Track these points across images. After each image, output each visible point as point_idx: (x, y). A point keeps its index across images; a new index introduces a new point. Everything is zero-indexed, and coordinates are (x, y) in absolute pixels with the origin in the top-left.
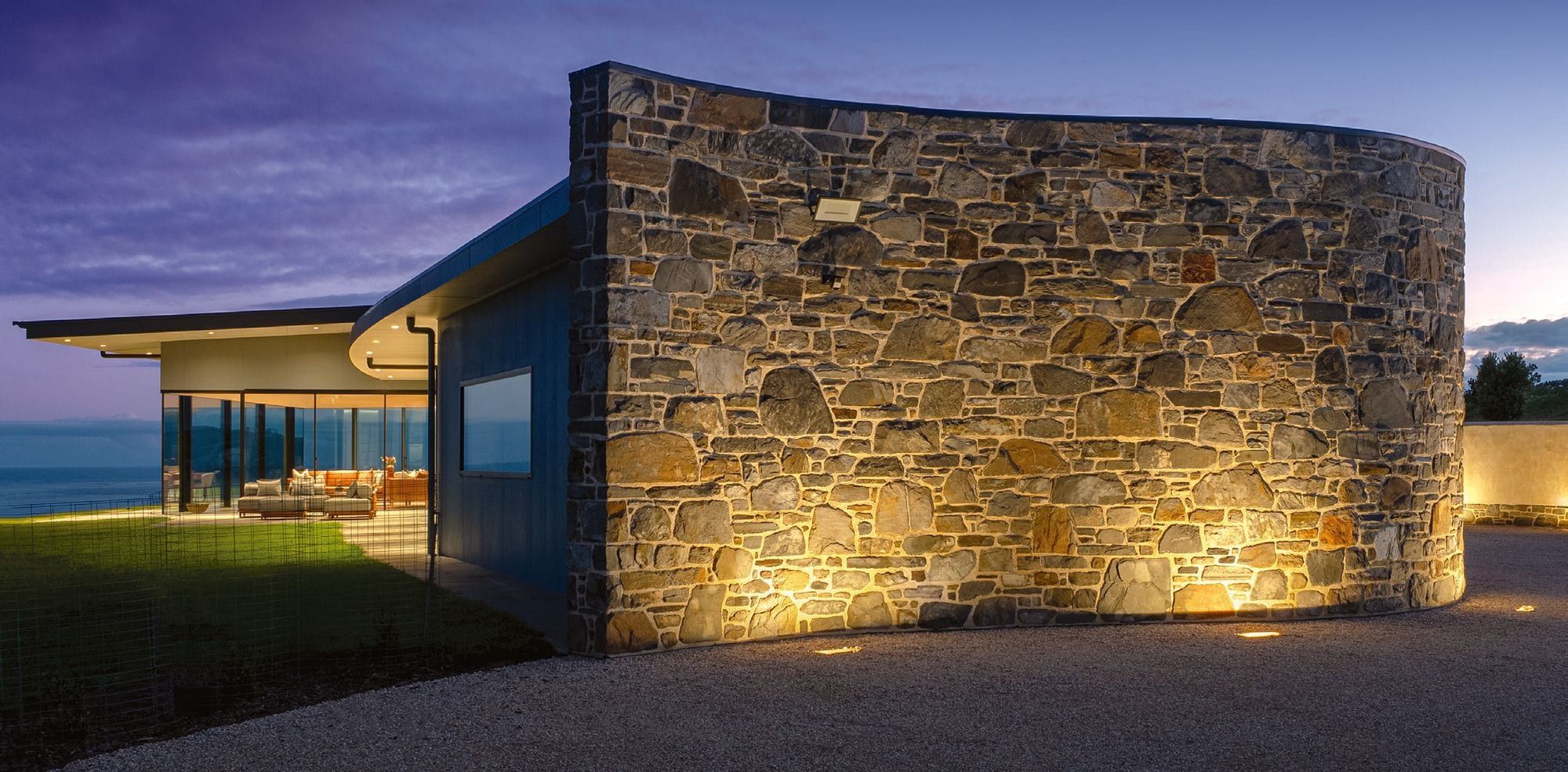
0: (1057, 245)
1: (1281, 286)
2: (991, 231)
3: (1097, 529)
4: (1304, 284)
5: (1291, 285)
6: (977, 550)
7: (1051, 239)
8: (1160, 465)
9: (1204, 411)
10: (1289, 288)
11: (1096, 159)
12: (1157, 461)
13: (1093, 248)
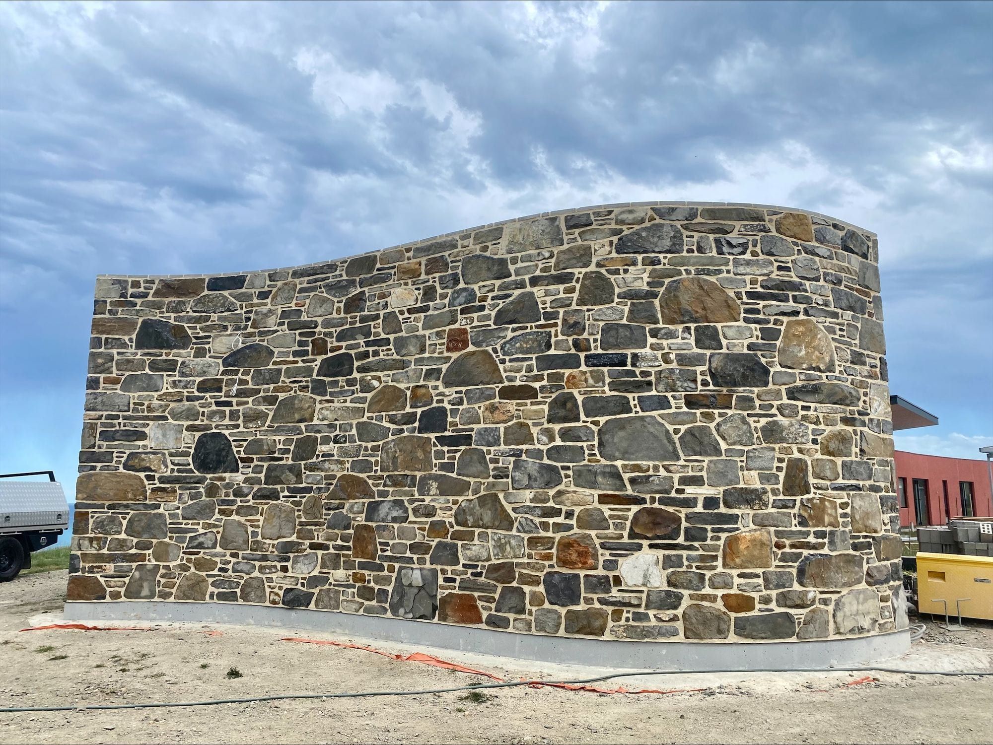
0: (372, 338)
1: (518, 345)
2: (335, 335)
3: (391, 542)
4: (537, 341)
5: (526, 343)
6: (320, 553)
7: (368, 334)
8: (431, 493)
9: (459, 451)
10: (525, 346)
11: (395, 275)
12: (429, 490)
13: (392, 337)
